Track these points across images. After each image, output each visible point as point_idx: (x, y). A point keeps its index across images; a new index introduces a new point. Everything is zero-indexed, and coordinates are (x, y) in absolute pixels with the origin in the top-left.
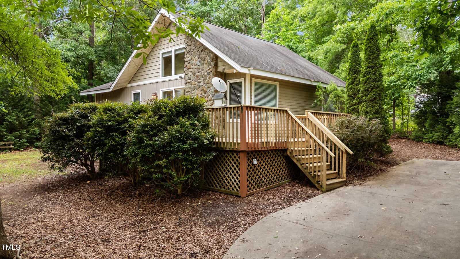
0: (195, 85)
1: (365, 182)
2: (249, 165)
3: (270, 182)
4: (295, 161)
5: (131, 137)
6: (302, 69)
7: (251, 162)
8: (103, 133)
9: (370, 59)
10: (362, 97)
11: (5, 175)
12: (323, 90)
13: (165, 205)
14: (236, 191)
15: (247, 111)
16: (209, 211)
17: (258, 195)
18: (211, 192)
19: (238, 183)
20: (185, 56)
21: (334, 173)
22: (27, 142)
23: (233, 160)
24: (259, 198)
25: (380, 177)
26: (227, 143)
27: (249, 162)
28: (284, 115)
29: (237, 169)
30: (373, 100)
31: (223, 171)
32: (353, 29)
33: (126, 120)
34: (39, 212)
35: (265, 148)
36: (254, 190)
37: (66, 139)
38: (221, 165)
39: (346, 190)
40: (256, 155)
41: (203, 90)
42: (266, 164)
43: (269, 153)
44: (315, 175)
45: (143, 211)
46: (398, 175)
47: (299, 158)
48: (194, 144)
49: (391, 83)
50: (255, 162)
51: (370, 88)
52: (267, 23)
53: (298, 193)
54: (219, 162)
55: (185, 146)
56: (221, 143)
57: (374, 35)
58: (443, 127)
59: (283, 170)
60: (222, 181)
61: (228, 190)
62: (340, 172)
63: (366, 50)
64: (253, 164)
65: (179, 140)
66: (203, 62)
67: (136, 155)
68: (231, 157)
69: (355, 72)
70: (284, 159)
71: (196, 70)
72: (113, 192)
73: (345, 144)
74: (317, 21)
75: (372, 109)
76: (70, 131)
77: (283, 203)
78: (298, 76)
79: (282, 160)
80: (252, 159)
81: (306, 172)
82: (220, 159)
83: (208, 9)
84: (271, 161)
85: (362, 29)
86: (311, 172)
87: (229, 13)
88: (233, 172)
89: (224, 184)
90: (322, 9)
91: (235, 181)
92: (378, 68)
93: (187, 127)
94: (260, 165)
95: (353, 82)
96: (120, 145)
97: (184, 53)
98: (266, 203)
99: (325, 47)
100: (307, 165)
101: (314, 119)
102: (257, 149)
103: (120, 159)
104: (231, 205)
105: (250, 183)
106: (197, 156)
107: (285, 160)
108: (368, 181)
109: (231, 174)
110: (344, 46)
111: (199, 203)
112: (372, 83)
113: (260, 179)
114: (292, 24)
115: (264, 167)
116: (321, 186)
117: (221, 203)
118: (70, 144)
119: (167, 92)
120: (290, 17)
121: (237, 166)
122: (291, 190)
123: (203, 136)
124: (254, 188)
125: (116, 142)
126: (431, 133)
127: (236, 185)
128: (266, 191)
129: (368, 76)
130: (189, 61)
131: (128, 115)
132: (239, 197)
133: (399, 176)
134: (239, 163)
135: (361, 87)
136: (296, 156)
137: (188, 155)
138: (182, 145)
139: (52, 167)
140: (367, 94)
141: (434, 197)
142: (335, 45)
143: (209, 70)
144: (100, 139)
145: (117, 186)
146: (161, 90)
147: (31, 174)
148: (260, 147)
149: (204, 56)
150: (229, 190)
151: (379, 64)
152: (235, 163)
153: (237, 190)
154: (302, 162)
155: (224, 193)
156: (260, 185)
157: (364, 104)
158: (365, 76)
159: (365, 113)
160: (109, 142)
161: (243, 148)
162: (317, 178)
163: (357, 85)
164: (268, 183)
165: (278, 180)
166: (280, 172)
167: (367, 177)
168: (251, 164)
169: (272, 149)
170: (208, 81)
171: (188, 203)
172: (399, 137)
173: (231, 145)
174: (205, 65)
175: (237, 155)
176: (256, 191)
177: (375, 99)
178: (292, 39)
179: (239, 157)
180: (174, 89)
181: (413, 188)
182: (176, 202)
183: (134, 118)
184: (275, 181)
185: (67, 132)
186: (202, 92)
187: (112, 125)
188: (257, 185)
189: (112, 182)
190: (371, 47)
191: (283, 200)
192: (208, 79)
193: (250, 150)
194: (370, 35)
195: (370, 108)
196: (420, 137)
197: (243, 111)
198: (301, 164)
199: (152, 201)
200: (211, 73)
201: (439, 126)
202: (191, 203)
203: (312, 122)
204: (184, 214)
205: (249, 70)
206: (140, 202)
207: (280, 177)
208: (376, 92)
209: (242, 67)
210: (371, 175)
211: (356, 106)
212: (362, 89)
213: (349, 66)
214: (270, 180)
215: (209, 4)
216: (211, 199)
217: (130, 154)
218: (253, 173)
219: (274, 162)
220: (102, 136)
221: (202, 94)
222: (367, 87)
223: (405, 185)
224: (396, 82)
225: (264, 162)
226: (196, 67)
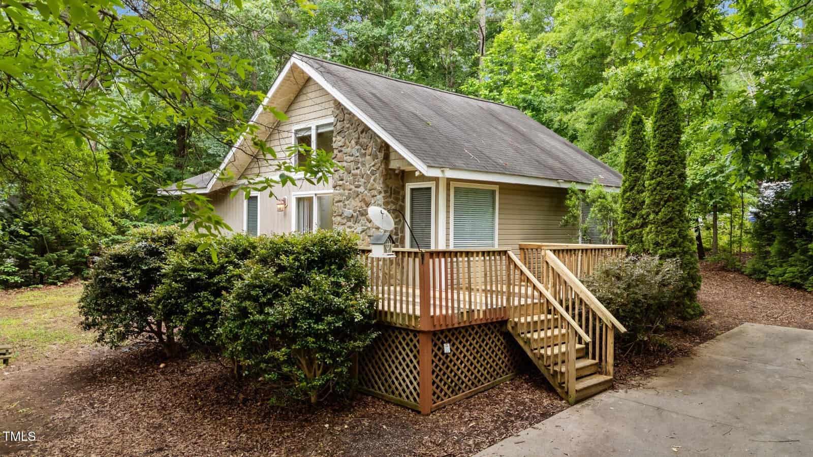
0: (350, 190)
1: (649, 380)
2: (436, 356)
3: (476, 382)
4: (521, 343)
5: (228, 303)
6: (543, 157)
7: (439, 349)
8: (182, 292)
9: (662, 148)
10: (648, 215)
11: (25, 343)
12: (580, 196)
13: (287, 426)
14: (412, 400)
15: (431, 261)
16: (360, 445)
17: (452, 409)
18: (370, 398)
19: (417, 388)
20: (334, 139)
21: (591, 365)
22: (70, 271)
23: (408, 345)
24: (452, 417)
25: (678, 369)
26: (398, 315)
27: (436, 350)
28: (501, 260)
29: (415, 362)
30: (667, 222)
31: (391, 363)
32: (640, 75)
33: (222, 269)
34: (70, 433)
35: (465, 322)
36: (446, 400)
37: (122, 292)
38: (387, 351)
39: (612, 400)
40: (450, 335)
41: (363, 200)
42: (468, 350)
43: (473, 329)
44: (555, 372)
45: (248, 439)
46: (711, 365)
47: (528, 338)
48: (336, 322)
49: (707, 177)
50: (447, 348)
51: (662, 199)
52: (489, 58)
53: (524, 404)
54: (383, 345)
55: (320, 327)
56: (386, 313)
57: (669, 106)
58: (802, 257)
59: (501, 358)
60: (390, 381)
61: (399, 398)
62: (603, 363)
63: (655, 131)
64: (443, 353)
65: (310, 315)
66: (364, 151)
67: (236, 337)
68: (404, 339)
69: (636, 169)
70: (501, 338)
71: (352, 165)
72: (201, 390)
73: (611, 312)
74: (576, 58)
75: (665, 237)
76: (130, 279)
77: (495, 429)
78: (534, 174)
79: (499, 340)
80: (443, 343)
81: (539, 364)
82: (387, 341)
83: (384, 31)
84: (477, 343)
85: (656, 75)
86: (549, 366)
87: (420, 41)
88: (408, 366)
89: (393, 387)
90: (585, 38)
91: (411, 383)
92: (676, 164)
93: (325, 292)
94: (458, 353)
95: (633, 186)
96: (210, 313)
97: (332, 132)
98: (463, 429)
99: (590, 105)
100: (542, 351)
101: (555, 264)
102: (450, 327)
103: (211, 338)
104: (402, 432)
105: (438, 387)
106: (342, 341)
107: (504, 339)
108: (655, 378)
109: (404, 370)
110: (622, 105)
111: (346, 427)
112: (665, 191)
113: (457, 377)
114: (532, 59)
115: (465, 357)
116: (567, 393)
117: (384, 427)
118: (129, 303)
119: (304, 198)
120: (528, 47)
121: (415, 357)
122: (513, 399)
123: (353, 306)
124: (445, 394)
125: (204, 308)
126: (781, 266)
127: (413, 391)
128: (467, 398)
129: (659, 179)
130: (340, 149)
131: (226, 259)
132: (419, 412)
133: (712, 367)
134: (418, 352)
135: (646, 197)
136: (523, 333)
137: (327, 341)
138: (315, 323)
139: (101, 339)
140: (657, 210)
141: (772, 421)
142: (607, 102)
143: (373, 166)
144: (177, 302)
145: (209, 376)
146: (293, 193)
147: (68, 341)
148: (456, 321)
149: (365, 140)
150: (401, 399)
151: (679, 158)
152: (411, 351)
153: (415, 399)
154: (534, 346)
155: (392, 403)
156: (457, 388)
157: (651, 228)
158: (652, 179)
159: (654, 244)
160: (193, 308)
161: (423, 326)
162: (559, 377)
163: (639, 192)
164: (473, 384)
165: (491, 376)
166: (494, 361)
167: (654, 367)
168: (439, 353)
169: (479, 322)
170: (373, 185)
171: (327, 426)
172: (723, 269)
173: (404, 319)
174: (368, 157)
175: (415, 336)
176: (449, 401)
177: (671, 219)
178: (532, 87)
179: (418, 341)
180: (316, 195)
181: (736, 396)
182: (306, 420)
183: (237, 266)
184: (485, 379)
185: (125, 282)
186: (363, 204)
187: (198, 279)
188: (451, 390)
189: (201, 367)
190: (664, 126)
191: (496, 422)
192: (372, 181)
193: (438, 328)
194: (662, 104)
195: (663, 237)
196: (760, 271)
197: (425, 262)
198: (532, 350)
199: (265, 417)
200: (378, 172)
201: (795, 254)
202: (333, 424)
203: (553, 269)
204: (316, 451)
205: (443, 171)
206: (244, 417)
207: (494, 370)
208: (673, 208)
209: (429, 166)
210: (661, 364)
211: (637, 231)
212: (647, 201)
213: (626, 157)
214: (476, 377)
215: (387, 23)
216: (369, 417)
217: (226, 336)
218: (444, 368)
219: (483, 345)
220: (180, 297)
221: (361, 207)
222: (657, 197)
223: (720, 389)
224: (715, 175)
225: (464, 347)
226: (352, 159)
